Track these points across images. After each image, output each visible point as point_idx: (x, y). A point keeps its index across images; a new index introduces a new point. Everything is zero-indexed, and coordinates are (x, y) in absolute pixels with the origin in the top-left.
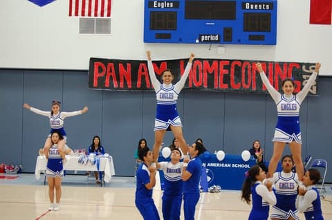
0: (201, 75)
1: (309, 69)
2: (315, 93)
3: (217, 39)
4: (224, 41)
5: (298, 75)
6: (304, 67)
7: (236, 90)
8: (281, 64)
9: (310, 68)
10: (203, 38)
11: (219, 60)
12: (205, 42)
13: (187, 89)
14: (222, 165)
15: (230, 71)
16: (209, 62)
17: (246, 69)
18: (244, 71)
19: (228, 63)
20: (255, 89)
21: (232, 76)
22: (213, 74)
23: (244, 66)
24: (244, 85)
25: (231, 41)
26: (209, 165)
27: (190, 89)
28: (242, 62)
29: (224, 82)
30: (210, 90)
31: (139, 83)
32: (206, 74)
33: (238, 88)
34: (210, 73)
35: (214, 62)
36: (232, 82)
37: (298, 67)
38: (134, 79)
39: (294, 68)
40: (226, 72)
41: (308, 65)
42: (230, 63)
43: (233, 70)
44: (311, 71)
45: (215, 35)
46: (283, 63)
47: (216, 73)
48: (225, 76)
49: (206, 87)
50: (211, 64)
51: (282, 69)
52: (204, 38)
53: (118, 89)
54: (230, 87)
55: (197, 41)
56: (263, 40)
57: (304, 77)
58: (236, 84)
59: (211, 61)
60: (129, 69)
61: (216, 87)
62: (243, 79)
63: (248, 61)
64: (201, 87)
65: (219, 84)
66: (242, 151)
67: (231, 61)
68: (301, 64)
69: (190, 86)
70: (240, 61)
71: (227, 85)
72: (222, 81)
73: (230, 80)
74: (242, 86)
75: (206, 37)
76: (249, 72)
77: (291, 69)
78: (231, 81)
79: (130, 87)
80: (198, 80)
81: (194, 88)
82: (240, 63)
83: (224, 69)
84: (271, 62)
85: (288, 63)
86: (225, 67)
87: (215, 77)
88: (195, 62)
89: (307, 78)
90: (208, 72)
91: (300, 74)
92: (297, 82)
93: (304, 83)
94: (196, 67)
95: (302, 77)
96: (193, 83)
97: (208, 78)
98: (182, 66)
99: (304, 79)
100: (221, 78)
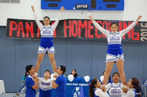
0: (76, 29)
1: (145, 25)
3: (86, 7)
4: (91, 8)
5: (138, 29)
6: (141, 24)
9: (146, 24)
11: (88, 20)
12: (79, 9)
13: (68, 38)
16: (82, 21)
17: (105, 26)
21: (96, 30)
22: (84, 29)
24: (104, 36)
25: (95, 8)
27: (70, 38)
29: (91, 34)
30: (83, 39)
31: (38, 34)
32: (80, 29)
33: (99, 38)
35: (85, 22)
36: (96, 34)
37: (138, 24)
41: (144, 23)
45: (85, 5)
46: (128, 21)
47: (86, 28)
48: (91, 30)
49: (80, 37)
53: (25, 38)
54: (94, 36)
55: (74, 8)
56: (116, 7)
57: (142, 30)
58: (99, 35)
59: (83, 21)
60: (32, 26)
61: (86, 37)
63: (106, 20)
65: (88, 35)
68: (140, 22)
69: (70, 36)
70: (101, 20)
71: (93, 35)
72: (90, 33)
73: (95, 32)
74: (102, 36)
75: (80, 6)
76: (107, 28)
79: (32, 37)
80: (75, 32)
81: (72, 38)
83: (91, 25)
84: (121, 21)
87: (85, 31)
88: (73, 21)
89: (144, 31)
90: (81, 28)
91: (139, 28)
92: (137, 34)
93: (142, 34)
94: (73, 24)
95: (140, 30)
96: (72, 34)
97: (81, 31)
98: (65, 24)
99: (142, 32)
100: (89, 31)
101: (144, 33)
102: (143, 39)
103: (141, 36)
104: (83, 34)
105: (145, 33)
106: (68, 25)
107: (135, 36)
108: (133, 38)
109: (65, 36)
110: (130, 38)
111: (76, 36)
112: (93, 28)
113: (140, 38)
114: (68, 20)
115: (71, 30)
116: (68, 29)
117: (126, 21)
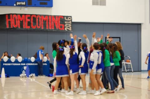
0: (16, 21)
1: (67, 19)
3: (24, 4)
4: (28, 5)
6: (65, 18)
7: (34, 29)
8: (55, 17)
9: (68, 18)
11: (25, 15)
13: (10, 29)
15: (30, 20)
17: (39, 19)
18: (37, 20)
20: (43, 28)
21: (32, 22)
23: (37, 17)
24: (38, 26)
25: (31, 5)
26: (27, 64)
28: (37, 15)
30: (22, 29)
33: (35, 28)
34: (21, 21)
35: (23, 16)
36: (32, 25)
37: (63, 18)
39: (61, 18)
40: (29, 20)
41: (67, 17)
42: (31, 16)
43: (32, 19)
44: (69, 20)
45: (24, 2)
46: (56, 16)
47: (24, 21)
48: (28, 22)
49: (19, 27)
51: (55, 19)
52: (18, 3)
54: (31, 27)
55: (15, 5)
56: (47, 5)
57: (66, 22)
58: (34, 26)
59: (21, 15)
61: (24, 28)
62: (37, 24)
63: (40, 15)
64: (17, 27)
65: (25, 26)
67: (31, 15)
68: (64, 17)
70: (35, 15)
71: (29, 27)
72: (27, 25)
75: (19, 3)
76: (40, 20)
77: (60, 19)
78: (31, 25)
80: (15, 24)
81: (13, 28)
82: (36, 16)
84: (50, 15)
85: (58, 16)
86: (28, 18)
87: (23, 23)
88: (14, 15)
89: (67, 23)
91: (64, 21)
92: (62, 25)
93: (66, 26)
94: (14, 18)
96: (13, 25)
97: (20, 23)
98: (7, 17)
99: (66, 24)
100: (26, 23)
102: (67, 29)
103: (65, 27)
104: (21, 25)
106: (9, 18)
107: (61, 27)
108: (60, 28)
109: (8, 27)
110: (57, 28)
112: (29, 21)
113: (64, 29)
114: (9, 15)
115: (12, 23)
116: (9, 22)
117: (54, 16)
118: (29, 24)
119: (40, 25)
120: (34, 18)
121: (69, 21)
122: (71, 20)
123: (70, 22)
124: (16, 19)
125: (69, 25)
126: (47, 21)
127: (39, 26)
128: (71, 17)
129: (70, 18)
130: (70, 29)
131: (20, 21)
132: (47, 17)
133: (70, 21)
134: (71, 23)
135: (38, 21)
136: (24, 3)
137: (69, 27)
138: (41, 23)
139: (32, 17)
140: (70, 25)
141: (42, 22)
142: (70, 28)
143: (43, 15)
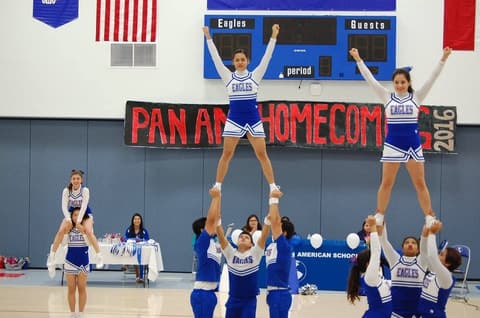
0: (286, 124)
1: (442, 115)
2: (452, 149)
3: (309, 73)
4: (320, 75)
5: (427, 124)
6: (435, 112)
7: (338, 147)
9: (445, 113)
10: (290, 72)
11: (313, 103)
12: (292, 77)
14: (318, 255)
15: (328, 120)
16: (299, 106)
17: (353, 116)
18: (349, 119)
19: (326, 107)
20: (365, 145)
21: (332, 126)
22: (304, 124)
23: (349, 111)
24: (349, 138)
25: (331, 75)
26: (299, 255)
27: (272, 144)
28: (346, 105)
29: (321, 135)
30: (301, 146)
31: (197, 137)
32: (294, 124)
33: (340, 144)
34: (300, 121)
35: (306, 106)
36: (333, 135)
37: (427, 112)
38: (190, 131)
39: (421, 113)
40: (323, 120)
41: (441, 110)
42: (329, 108)
43: (333, 117)
44: (446, 118)
45: (307, 68)
47: (308, 122)
48: (322, 125)
49: (294, 142)
50: (301, 109)
53: (166, 145)
54: (329, 141)
55: (281, 76)
56: (377, 73)
57: (436, 126)
58: (338, 137)
59: (301, 104)
60: (183, 117)
61: (309, 142)
62: (348, 130)
63: (355, 104)
65: (313, 138)
66: (348, 234)
67: (330, 104)
68: (431, 108)
69: (272, 141)
70: (343, 103)
71: (325, 139)
72: (318, 133)
73: (329, 131)
74: (346, 141)
75: (294, 70)
76: (357, 121)
78: (331, 134)
79: (184, 142)
80: (282, 132)
81: (277, 144)
82: (344, 107)
83: (320, 115)
86: (322, 114)
87: (307, 128)
88: (279, 105)
89: (440, 129)
90: (297, 120)
91: (430, 121)
92: (426, 134)
93: (436, 136)
94: (279, 113)
95: (432, 126)
96: (275, 135)
97: (297, 129)
99: (436, 130)
100: (316, 129)
101: (441, 132)
102: (440, 147)
103: (434, 141)
104: (301, 134)
105: (444, 132)
106: (266, 114)
111: (287, 141)
112: (325, 122)
113: (432, 145)
114: (266, 104)
115: (274, 127)
118: (324, 131)
119: (357, 133)
120: (339, 113)
121: (447, 122)
122: (455, 120)
123: (451, 126)
124: (284, 115)
125: (446, 135)
126: (379, 121)
127: (353, 137)
128: (454, 109)
129: (450, 114)
130: (450, 147)
131: (298, 123)
132: (378, 110)
133: (452, 123)
134: (452, 128)
135: (352, 121)
136: (309, 71)
137: (446, 141)
138: (361, 127)
139: (333, 109)
140: (451, 135)
141: (364, 126)
142: (451, 142)
143: (366, 104)
